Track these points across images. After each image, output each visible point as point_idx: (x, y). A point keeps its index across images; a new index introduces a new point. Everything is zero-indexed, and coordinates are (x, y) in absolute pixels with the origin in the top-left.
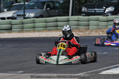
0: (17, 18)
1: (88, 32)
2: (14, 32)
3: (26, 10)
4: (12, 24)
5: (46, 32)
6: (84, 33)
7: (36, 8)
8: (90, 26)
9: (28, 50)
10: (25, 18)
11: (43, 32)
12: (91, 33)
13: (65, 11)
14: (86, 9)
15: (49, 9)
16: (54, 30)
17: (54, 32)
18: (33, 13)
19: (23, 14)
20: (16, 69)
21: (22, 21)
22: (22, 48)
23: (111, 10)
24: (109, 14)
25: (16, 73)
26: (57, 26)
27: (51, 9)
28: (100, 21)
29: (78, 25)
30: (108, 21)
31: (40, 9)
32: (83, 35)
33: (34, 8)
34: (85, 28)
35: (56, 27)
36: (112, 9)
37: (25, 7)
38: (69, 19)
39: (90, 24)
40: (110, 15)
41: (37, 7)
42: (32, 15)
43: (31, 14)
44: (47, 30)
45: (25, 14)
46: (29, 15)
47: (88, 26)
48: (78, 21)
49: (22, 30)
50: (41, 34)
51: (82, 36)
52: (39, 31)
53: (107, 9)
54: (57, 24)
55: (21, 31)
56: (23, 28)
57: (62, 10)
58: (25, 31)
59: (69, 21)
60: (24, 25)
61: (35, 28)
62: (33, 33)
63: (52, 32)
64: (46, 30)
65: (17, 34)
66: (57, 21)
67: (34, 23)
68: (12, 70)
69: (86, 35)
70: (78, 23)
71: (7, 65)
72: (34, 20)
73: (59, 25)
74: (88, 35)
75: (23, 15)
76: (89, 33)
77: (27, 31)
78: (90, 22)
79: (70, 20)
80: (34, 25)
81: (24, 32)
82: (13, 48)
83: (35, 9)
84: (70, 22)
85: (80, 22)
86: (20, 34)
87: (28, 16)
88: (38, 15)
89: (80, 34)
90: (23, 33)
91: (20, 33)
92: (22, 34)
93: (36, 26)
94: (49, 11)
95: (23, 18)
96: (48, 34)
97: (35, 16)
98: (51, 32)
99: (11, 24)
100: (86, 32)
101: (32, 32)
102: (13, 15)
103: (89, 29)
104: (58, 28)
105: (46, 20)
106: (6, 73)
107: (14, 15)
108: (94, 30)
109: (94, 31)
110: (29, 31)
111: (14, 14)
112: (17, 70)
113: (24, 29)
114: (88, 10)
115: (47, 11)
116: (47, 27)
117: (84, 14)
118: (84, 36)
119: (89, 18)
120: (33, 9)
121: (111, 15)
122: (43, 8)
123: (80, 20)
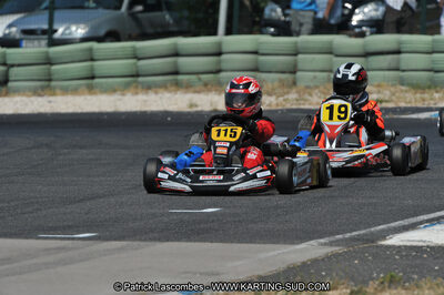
0: (24, 43)
1: (293, 96)
2: (17, 91)
3: (57, 14)
4: (9, 62)
5: (137, 93)
6: (281, 99)
7: (92, 4)
8: (299, 74)
9: (91, 157)
10: (53, 43)
11: (123, 95)
12: (306, 100)
13: (200, 15)
14: (279, 10)
15: (140, 8)
16: (164, 86)
17: (167, 95)
18: (82, 26)
19: (46, 27)
20: (65, 223)
21: (47, 53)
22: (66, 151)
23: (373, 14)
24: (364, 28)
25: (69, 239)
26: (176, 73)
27: (148, 9)
28: (337, 56)
29: (256, 70)
30: (367, 55)
31: (108, 8)
32: (277, 105)
33: (86, 4)
34: (281, 81)
35: (173, 77)
36: (376, 10)
37: (52, 2)
38: (219, 44)
39: (300, 66)
40: (368, 33)
41: (94, 2)
42: (79, 31)
43: (74, 28)
44: (140, 87)
45: (55, 27)
46: (67, 32)
47: (294, 72)
48: (256, 53)
49: (46, 84)
50: (120, 100)
51: (274, 108)
52: (112, 90)
53: (357, 11)
54: (175, 63)
55: (43, 88)
56: (50, 80)
57: (186, 13)
58: (58, 91)
59: (219, 54)
60: (54, 67)
61: (93, 78)
62: (89, 97)
63: (160, 95)
64: (137, 87)
65: (32, 102)
66: (177, 55)
67: (92, 60)
68: (53, 230)
69: (288, 106)
70: (257, 61)
71: (30, 209)
72: (91, 50)
73: (182, 69)
74: (294, 107)
75: (44, 32)
76: (297, 100)
77: (65, 91)
78: (300, 56)
79: (225, 49)
80: (92, 68)
81: (54, 94)
82: (33, 151)
83: (88, 8)
84: (224, 57)
85: (262, 58)
86: (40, 99)
87: (63, 34)
88: (102, 32)
89: (267, 102)
90: (51, 98)
91: (40, 95)
92: (50, 102)
93: (97, 73)
94: (140, 15)
95: (44, 42)
96: (145, 101)
97: (90, 35)
98: (156, 93)
99: (4, 64)
100: (286, 97)
101: (83, 94)
102: (7, 32)
103: (294, 83)
104: (180, 77)
105: (134, 49)
106: (31, 238)
107: (14, 29)
108: (317, 87)
109: (317, 91)
110: (75, 91)
111: (10, 26)
112: (70, 227)
113: (53, 83)
114: (285, 15)
115: (133, 16)
116: (138, 76)
117: (272, 30)
118: (280, 108)
119: (296, 43)
120: (82, 7)
121: (372, 33)
122: (119, 8)
123: (261, 51)
